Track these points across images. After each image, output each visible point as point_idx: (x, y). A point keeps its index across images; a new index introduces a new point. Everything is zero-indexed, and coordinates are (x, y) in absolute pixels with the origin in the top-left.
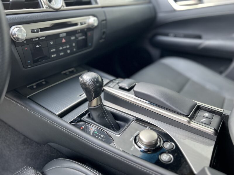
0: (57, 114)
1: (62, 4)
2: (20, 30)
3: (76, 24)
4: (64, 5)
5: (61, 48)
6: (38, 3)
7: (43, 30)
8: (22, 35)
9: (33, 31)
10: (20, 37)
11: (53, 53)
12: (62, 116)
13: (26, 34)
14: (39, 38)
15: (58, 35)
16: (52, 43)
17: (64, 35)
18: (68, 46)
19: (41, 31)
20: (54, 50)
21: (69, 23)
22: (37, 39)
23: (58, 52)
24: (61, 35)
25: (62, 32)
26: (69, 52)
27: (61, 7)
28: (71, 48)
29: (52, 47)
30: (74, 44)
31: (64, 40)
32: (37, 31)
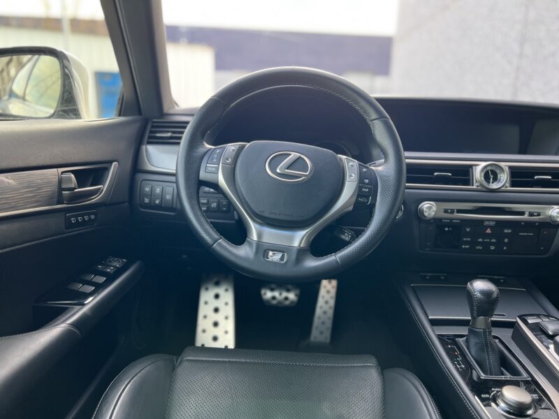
0: (430, 317)
1: (506, 182)
2: (430, 208)
3: (522, 213)
4: (508, 185)
5: (481, 240)
6: (469, 179)
7: (459, 211)
8: (429, 214)
9: (446, 211)
10: (426, 214)
11: (466, 243)
12: (434, 323)
13: (434, 213)
14: (451, 219)
15: (482, 221)
16: (468, 230)
17: (492, 223)
18: (494, 240)
19: (457, 213)
20: (469, 239)
21: (508, 210)
22: (448, 221)
23: (474, 243)
24: (487, 223)
25: (489, 220)
26: (492, 248)
27: (503, 186)
28: (499, 244)
29: (468, 235)
30: (506, 240)
31: (489, 231)
32: (452, 212)
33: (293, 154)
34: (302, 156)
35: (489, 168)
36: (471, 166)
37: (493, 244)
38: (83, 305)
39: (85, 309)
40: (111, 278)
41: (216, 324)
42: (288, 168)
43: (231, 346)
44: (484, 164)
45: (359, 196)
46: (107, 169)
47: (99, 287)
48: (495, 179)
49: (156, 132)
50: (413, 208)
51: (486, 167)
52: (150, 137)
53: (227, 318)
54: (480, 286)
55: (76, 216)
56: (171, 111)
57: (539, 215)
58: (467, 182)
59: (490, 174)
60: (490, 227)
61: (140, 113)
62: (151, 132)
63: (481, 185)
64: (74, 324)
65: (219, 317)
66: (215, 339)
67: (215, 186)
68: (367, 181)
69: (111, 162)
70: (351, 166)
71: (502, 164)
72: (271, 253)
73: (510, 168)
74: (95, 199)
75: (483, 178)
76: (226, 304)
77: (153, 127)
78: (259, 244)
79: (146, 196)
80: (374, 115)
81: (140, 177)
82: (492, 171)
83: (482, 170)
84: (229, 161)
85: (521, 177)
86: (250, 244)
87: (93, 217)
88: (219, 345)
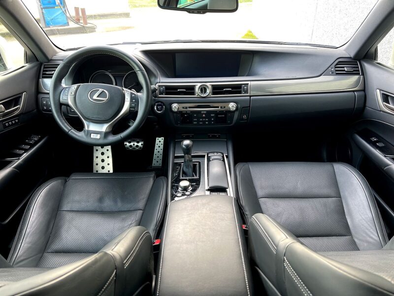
0: (175, 155)
2: (175, 107)
3: (218, 107)
4: (211, 94)
5: (201, 120)
7: (190, 107)
8: (175, 109)
9: (183, 108)
11: (195, 121)
12: (174, 158)
13: (177, 109)
14: (186, 111)
15: (200, 112)
16: (195, 115)
17: (205, 112)
21: (211, 106)
23: (198, 121)
24: (202, 112)
25: (203, 111)
26: (207, 123)
27: (208, 95)
28: (210, 121)
29: (195, 117)
30: (213, 119)
31: (204, 116)
32: (186, 108)
33: (100, 89)
34: (105, 91)
35: (203, 86)
36: (195, 86)
37: (207, 121)
38: (19, 159)
39: (20, 161)
40: (32, 146)
41: (103, 161)
42: (98, 97)
43: (111, 171)
44: (199, 84)
45: (130, 108)
46: (21, 97)
47: (26, 151)
48: (205, 92)
49: (47, 71)
50: (168, 107)
51: (201, 86)
52: (43, 74)
53: (108, 157)
54: (187, 142)
55: (8, 122)
56: (54, 58)
57: (224, 107)
58: (193, 93)
59: (203, 89)
60: (205, 114)
61: (37, 60)
62: (44, 71)
63: (198, 95)
64: (15, 168)
65: (104, 157)
66: (103, 168)
67: (67, 105)
68: (134, 101)
69: (22, 93)
70: (127, 93)
71: (208, 84)
72: (92, 135)
73: (212, 85)
74: (16, 113)
75: (200, 91)
76: (108, 150)
77: (44, 68)
78: (88, 131)
79: (45, 105)
80: (138, 69)
81: (41, 96)
82: (204, 88)
83: (199, 88)
84: (73, 93)
85: (217, 90)
86: (85, 131)
87: (17, 121)
88: (105, 171)
